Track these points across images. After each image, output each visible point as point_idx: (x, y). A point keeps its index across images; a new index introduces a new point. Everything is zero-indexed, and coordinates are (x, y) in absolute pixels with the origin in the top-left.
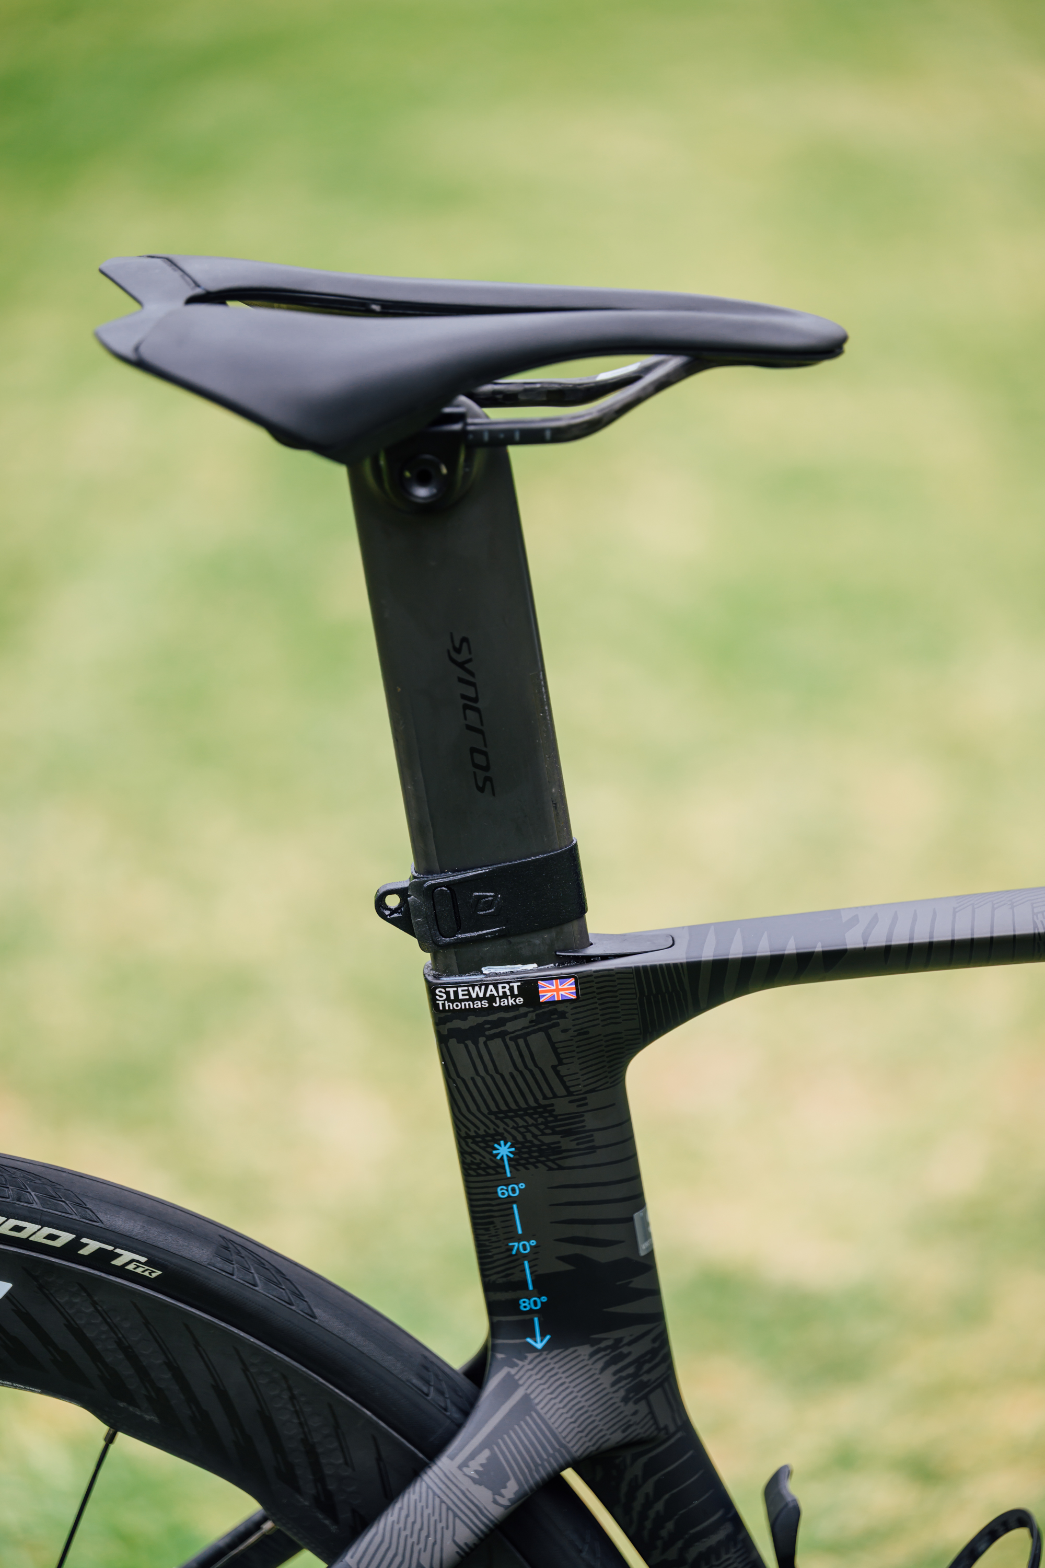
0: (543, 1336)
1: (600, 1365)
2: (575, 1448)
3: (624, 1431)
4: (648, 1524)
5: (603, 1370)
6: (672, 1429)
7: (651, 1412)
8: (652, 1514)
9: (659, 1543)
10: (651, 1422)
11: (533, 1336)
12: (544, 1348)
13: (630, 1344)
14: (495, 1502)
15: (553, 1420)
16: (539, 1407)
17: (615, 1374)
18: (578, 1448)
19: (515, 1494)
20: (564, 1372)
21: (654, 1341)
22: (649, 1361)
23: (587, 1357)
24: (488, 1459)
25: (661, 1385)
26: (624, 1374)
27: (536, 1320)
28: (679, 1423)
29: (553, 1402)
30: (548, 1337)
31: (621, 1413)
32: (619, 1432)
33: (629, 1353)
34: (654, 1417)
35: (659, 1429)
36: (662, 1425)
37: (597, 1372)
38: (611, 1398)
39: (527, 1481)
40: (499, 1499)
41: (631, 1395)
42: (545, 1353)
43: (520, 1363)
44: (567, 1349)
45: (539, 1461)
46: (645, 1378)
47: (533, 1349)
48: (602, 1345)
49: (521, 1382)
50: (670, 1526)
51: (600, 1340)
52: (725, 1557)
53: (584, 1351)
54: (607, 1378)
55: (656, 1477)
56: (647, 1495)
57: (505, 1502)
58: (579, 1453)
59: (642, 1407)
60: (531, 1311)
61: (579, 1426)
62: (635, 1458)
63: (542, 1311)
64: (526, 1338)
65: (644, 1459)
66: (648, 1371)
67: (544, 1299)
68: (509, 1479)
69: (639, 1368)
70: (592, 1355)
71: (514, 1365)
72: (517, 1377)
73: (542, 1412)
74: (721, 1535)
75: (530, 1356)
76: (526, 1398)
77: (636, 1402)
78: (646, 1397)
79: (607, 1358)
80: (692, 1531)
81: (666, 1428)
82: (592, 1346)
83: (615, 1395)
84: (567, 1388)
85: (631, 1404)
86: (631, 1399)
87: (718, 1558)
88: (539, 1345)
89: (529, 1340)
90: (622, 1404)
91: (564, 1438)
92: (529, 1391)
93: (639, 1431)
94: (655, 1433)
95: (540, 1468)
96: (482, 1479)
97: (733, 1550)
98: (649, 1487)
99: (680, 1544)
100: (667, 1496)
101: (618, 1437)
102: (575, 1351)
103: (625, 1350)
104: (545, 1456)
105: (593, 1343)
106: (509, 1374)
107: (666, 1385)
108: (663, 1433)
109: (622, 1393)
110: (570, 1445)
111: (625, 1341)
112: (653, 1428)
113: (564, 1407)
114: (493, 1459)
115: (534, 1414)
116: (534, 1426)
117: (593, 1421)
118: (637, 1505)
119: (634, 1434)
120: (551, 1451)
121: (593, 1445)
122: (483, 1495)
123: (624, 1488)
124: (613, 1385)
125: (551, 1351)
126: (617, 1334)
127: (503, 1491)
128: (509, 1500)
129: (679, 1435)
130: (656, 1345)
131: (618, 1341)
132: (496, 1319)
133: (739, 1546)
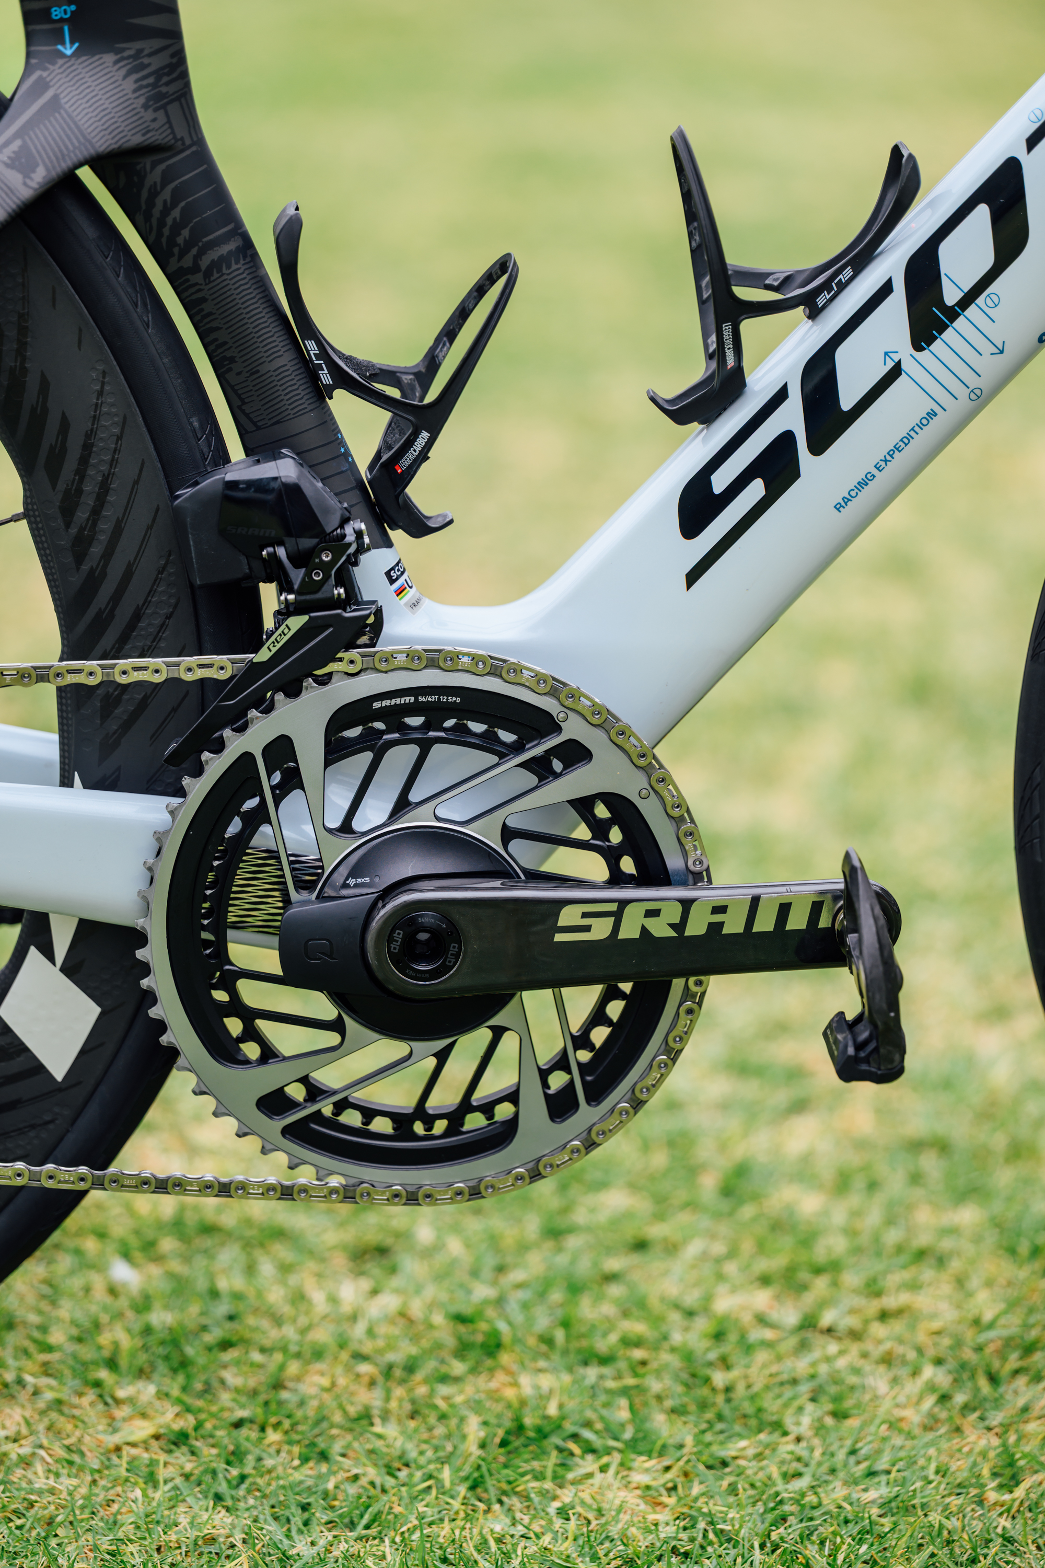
0: (72, 43)
1: (123, 72)
2: (99, 144)
3: (144, 135)
4: (166, 231)
5: (125, 77)
6: (188, 142)
7: (169, 121)
8: (169, 221)
9: (176, 250)
10: (169, 131)
11: (63, 43)
12: (73, 54)
13: (150, 55)
14: (25, 184)
15: (79, 117)
16: (67, 106)
17: (136, 81)
18: (102, 144)
19: (44, 178)
20: (90, 77)
21: (172, 56)
22: (168, 74)
23: (111, 64)
24: (20, 147)
25: (178, 99)
26: (145, 82)
27: (66, 28)
28: (195, 139)
29: (79, 102)
30: (76, 45)
31: (142, 117)
32: (139, 135)
33: (149, 65)
34: (171, 127)
35: (177, 140)
36: (179, 137)
37: (121, 78)
38: (132, 104)
39: (54, 167)
40: (28, 182)
41: (151, 103)
42: (73, 59)
43: (51, 67)
44: (93, 55)
45: (65, 152)
46: (164, 89)
47: (63, 55)
48: (126, 54)
49: (51, 84)
50: (186, 233)
51: (124, 50)
52: (234, 267)
53: (109, 58)
54: (129, 85)
55: (173, 185)
56: (165, 202)
57: (34, 185)
58: (102, 149)
59: (160, 115)
60: (62, 20)
61: (103, 125)
62: (154, 165)
63: (72, 20)
64: (56, 44)
65: (163, 166)
66: (167, 84)
67: (73, 8)
68: (37, 165)
69: (158, 79)
70: (116, 63)
71: (45, 69)
72: (48, 79)
73: (70, 110)
74: (231, 246)
75: (60, 62)
76: (56, 98)
77: (156, 110)
78: (164, 107)
79: (129, 67)
80: (205, 240)
81: (182, 139)
82: (116, 54)
83: (136, 101)
84: (93, 91)
85: (150, 110)
86: (150, 107)
87: (229, 267)
88: (69, 52)
89: (60, 47)
90: (142, 110)
91: (90, 133)
92: (59, 91)
93: (158, 136)
94: (173, 141)
95: (67, 158)
96: (13, 163)
97: (242, 262)
98: (166, 194)
99: (194, 251)
100: (183, 204)
101: (136, 140)
102: (101, 58)
103: (146, 61)
104: (71, 148)
105: (117, 51)
106: (40, 77)
107: (183, 100)
108: (180, 143)
109: (142, 100)
110: (94, 141)
111: (146, 52)
112: (171, 137)
113: (90, 107)
114: (24, 147)
115: (62, 112)
116: (62, 122)
117: (116, 122)
118: (156, 212)
119: (153, 139)
120: (77, 144)
121: (116, 143)
122: (15, 178)
123: (145, 194)
124: (135, 91)
125: (79, 57)
126: (138, 45)
127: (33, 175)
128: (38, 183)
129: (194, 149)
130: (174, 60)
131: (140, 51)
132: (31, 27)
133: (248, 259)
